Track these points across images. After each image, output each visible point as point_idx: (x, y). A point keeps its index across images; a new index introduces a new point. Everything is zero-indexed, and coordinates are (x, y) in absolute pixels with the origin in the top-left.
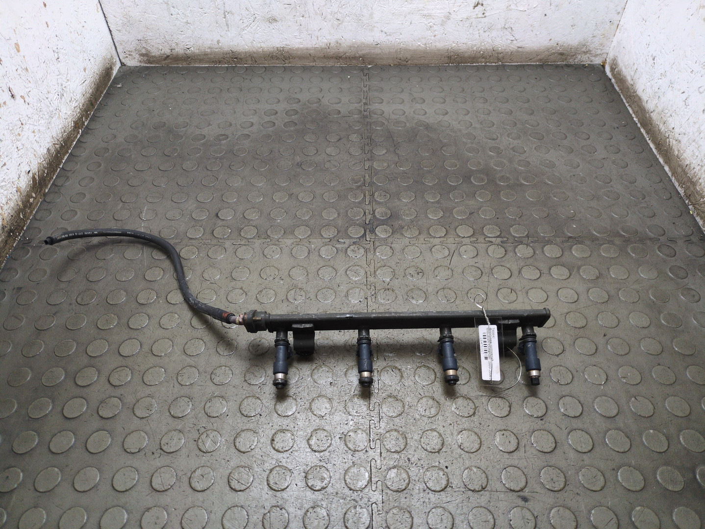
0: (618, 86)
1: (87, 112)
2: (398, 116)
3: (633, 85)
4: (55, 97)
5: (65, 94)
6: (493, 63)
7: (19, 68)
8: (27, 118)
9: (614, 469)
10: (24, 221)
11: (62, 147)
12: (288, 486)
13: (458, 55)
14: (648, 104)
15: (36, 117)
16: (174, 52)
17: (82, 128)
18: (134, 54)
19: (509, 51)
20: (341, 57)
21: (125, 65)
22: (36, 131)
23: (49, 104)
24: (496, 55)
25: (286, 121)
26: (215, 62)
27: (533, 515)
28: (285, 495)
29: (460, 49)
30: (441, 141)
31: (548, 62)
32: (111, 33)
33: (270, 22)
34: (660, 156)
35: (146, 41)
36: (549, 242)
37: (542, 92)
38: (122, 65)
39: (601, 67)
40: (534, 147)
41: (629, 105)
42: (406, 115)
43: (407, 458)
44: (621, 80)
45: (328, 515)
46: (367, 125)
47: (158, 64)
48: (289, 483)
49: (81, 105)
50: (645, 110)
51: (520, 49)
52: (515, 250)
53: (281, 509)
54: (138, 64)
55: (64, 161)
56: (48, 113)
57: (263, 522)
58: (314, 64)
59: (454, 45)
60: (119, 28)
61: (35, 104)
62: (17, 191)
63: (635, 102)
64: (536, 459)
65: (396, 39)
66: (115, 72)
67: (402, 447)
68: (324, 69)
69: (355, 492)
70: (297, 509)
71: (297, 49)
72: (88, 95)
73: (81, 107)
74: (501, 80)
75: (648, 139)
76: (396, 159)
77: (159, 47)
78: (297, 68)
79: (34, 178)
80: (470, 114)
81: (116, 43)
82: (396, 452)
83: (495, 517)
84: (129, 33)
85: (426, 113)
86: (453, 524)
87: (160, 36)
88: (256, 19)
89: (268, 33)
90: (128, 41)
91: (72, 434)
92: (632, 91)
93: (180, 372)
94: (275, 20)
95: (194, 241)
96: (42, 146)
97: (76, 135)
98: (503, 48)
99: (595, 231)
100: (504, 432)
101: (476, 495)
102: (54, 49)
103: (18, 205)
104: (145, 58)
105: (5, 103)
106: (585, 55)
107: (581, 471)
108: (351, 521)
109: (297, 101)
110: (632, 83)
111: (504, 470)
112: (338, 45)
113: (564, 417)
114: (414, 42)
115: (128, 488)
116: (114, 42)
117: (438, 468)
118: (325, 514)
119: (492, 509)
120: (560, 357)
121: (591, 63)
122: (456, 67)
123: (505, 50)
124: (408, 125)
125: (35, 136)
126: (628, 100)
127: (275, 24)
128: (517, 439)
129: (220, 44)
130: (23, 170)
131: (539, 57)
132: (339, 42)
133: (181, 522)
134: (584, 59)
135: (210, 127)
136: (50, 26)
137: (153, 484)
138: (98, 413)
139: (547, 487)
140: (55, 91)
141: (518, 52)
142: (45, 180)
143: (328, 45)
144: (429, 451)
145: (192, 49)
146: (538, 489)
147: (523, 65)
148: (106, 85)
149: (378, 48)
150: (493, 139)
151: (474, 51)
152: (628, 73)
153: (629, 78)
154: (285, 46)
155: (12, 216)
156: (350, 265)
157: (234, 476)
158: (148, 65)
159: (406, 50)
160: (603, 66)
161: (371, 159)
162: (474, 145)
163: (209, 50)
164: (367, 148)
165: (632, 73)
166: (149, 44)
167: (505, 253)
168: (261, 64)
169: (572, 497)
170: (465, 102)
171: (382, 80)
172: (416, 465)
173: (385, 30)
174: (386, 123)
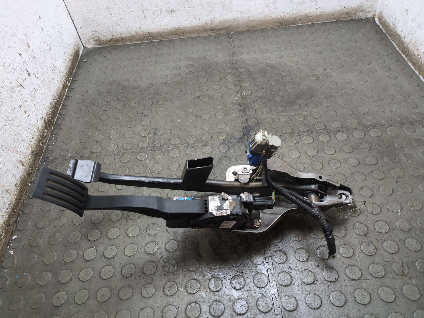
0: (385, 30)
1: (68, 78)
2: (253, 62)
3: (394, 28)
4: (51, 72)
5: (56, 70)
6: (306, 23)
7: (31, 57)
8: (38, 86)
9: (413, 262)
10: (42, 147)
11: (58, 101)
12: (221, 289)
13: (285, 21)
14: (405, 39)
15: (42, 85)
16: (115, 37)
17: (67, 88)
18: (91, 40)
19: (315, 15)
20: (214, 29)
21: (86, 48)
22: (43, 93)
23: (48, 76)
24: (308, 18)
25: (187, 71)
26: (139, 40)
27: (368, 292)
28: (220, 293)
29: (286, 17)
30: (281, 74)
31: (340, 19)
32: (76, 29)
33: (170, 13)
34: (416, 70)
35: (98, 32)
36: (355, 129)
37: (339, 38)
38: (84, 48)
39: (372, 19)
40: (338, 72)
41: (393, 41)
42: (258, 60)
43: (288, 266)
44: (386, 25)
45: (247, 303)
46: (236, 69)
47: (106, 45)
48: (222, 287)
49: (65, 74)
50: (404, 43)
51: (322, 13)
52: (335, 136)
53: (219, 302)
54: (94, 46)
55: (59, 109)
56: (48, 82)
57: (210, 311)
58: (198, 35)
59: (282, 15)
60: (81, 26)
61: (41, 77)
62: (37, 130)
63: (397, 38)
64: (365, 260)
65: (247, 15)
66: (81, 52)
67: (285, 260)
68: (204, 38)
69: (261, 289)
70: (228, 301)
71: (188, 28)
72: (68, 68)
73: (65, 76)
74: (312, 33)
75: (407, 60)
76: (256, 88)
77: (105, 35)
78: (189, 39)
79: (45, 121)
80: (297, 56)
81: (80, 35)
82: (281, 263)
83: (346, 296)
84: (87, 28)
85: (270, 58)
86: (321, 302)
87: (106, 28)
88: (162, 12)
89: (169, 20)
90: (87, 33)
91: (91, 269)
92: (394, 32)
93: (148, 228)
94: (173, 11)
95: (143, 149)
96: (47, 101)
97: (64, 93)
98: (312, 13)
99: (382, 119)
100: (344, 245)
101: (332, 284)
102: (47, 43)
103: (38, 138)
104: (98, 42)
105: (25, 79)
106: (362, 12)
107: (393, 264)
108: (261, 306)
109: (191, 59)
110: (393, 27)
111: (348, 268)
112: (212, 22)
113: (379, 233)
114: (258, 16)
115: (128, 298)
116: (78, 34)
117: (308, 270)
118: (245, 303)
119: (344, 292)
120: (372, 198)
121: (366, 17)
122: (285, 28)
123: (313, 14)
124: (260, 66)
125: (43, 96)
126: (391, 37)
127: (173, 14)
128: (353, 249)
129: (141, 29)
130: (39, 117)
131: (334, 17)
132: (213, 20)
133: (162, 314)
134: (362, 15)
135: (142, 80)
136: (44, 30)
137: (143, 294)
138: (104, 256)
139: (374, 276)
140: (51, 68)
141: (321, 15)
142: (51, 122)
143: (206, 23)
144: (301, 260)
145: (125, 34)
146: (369, 278)
147: (325, 22)
148: (77, 61)
149: (236, 21)
150: (313, 70)
151: (294, 17)
152: (390, 21)
153: (391, 24)
154: (180, 26)
155: (36, 145)
156: (238, 155)
157: (188, 285)
158: (100, 46)
159: (253, 21)
160: (374, 18)
161: (241, 90)
162: (302, 75)
163: (135, 34)
164: (238, 83)
165: (393, 21)
166: (99, 33)
167: (330, 138)
168: (167, 39)
169: (390, 280)
170: (293, 49)
171: (241, 41)
172: (294, 269)
173: (240, 10)
174: (247, 67)
